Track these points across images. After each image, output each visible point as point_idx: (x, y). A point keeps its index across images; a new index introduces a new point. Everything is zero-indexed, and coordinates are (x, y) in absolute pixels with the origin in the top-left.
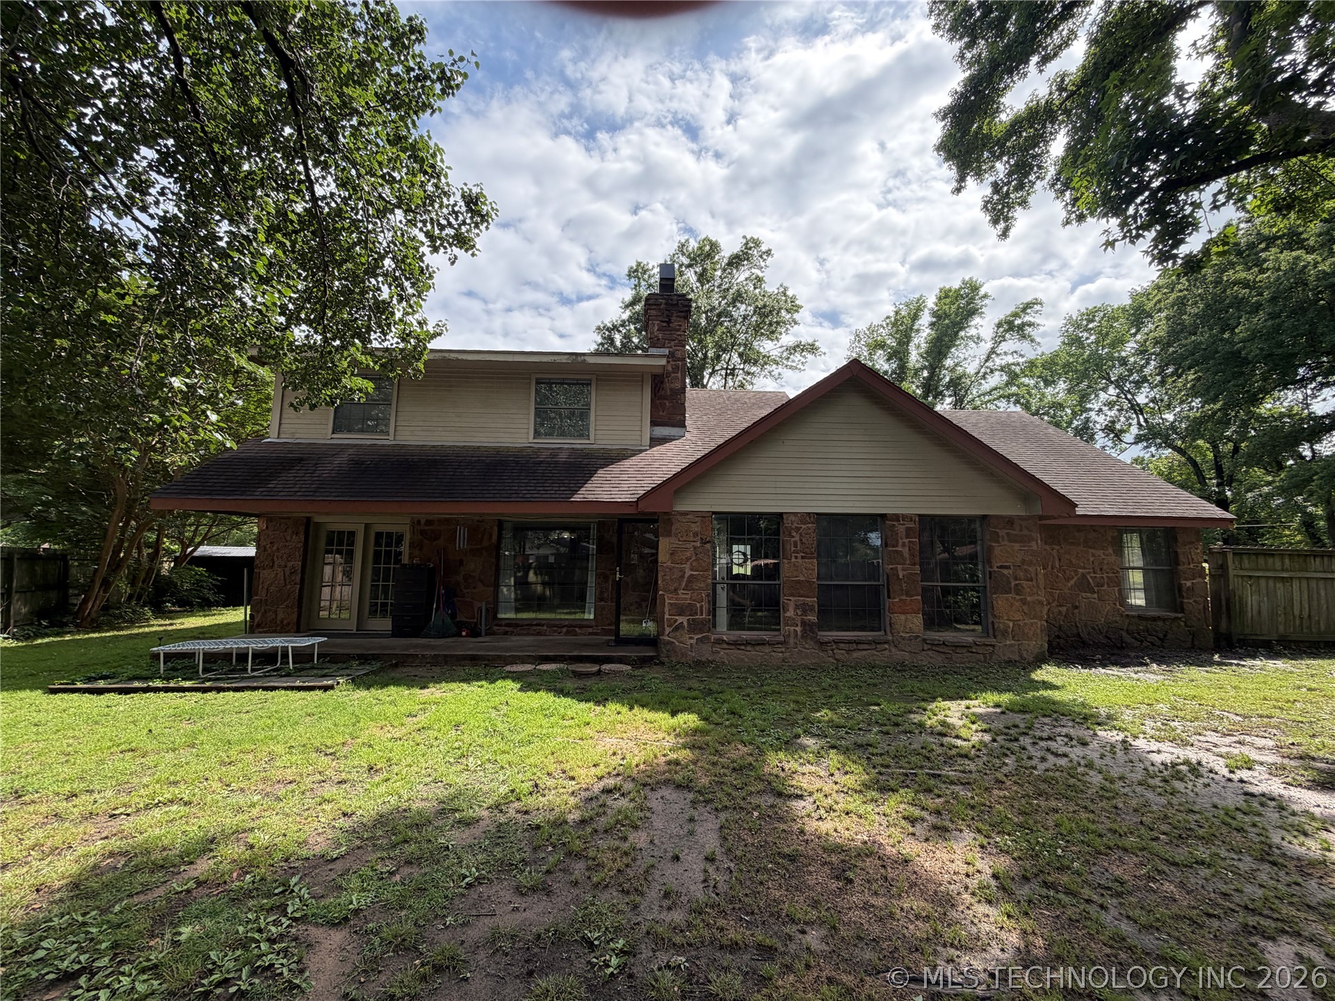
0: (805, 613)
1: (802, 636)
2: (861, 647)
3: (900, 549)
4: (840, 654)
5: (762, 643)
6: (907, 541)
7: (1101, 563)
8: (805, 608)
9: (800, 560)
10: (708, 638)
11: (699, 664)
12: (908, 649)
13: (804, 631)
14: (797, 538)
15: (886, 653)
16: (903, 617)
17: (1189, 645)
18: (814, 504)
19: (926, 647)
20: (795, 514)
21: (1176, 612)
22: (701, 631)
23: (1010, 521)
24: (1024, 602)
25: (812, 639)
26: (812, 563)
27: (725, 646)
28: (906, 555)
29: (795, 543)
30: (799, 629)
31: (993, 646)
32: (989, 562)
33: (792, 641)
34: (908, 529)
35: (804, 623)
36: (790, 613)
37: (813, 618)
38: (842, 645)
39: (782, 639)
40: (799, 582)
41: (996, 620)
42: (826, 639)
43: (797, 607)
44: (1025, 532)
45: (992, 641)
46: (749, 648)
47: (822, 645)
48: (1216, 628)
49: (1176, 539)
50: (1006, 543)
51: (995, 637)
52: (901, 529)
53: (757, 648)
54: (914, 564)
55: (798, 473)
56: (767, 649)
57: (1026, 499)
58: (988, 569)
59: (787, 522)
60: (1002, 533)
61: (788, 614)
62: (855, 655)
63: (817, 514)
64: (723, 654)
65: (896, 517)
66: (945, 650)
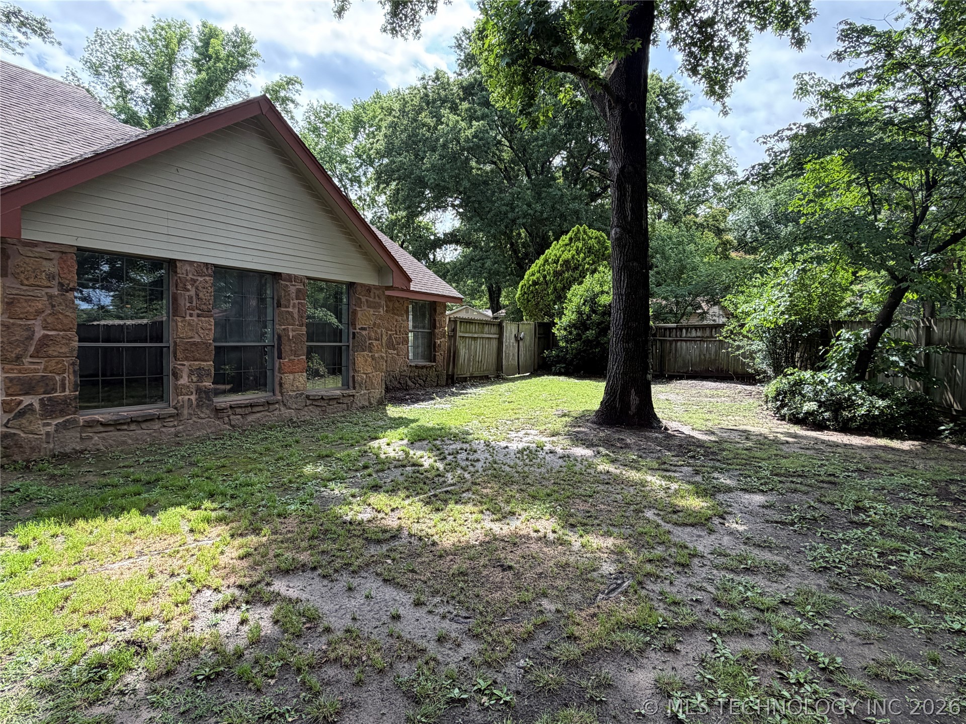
0: (200, 378)
1: (198, 406)
2: (256, 409)
3: (290, 310)
4: (236, 419)
5: (149, 419)
6: (296, 302)
7: (400, 327)
8: (200, 373)
9: (195, 318)
10: (75, 421)
11: (62, 457)
12: (294, 406)
13: (199, 399)
14: (192, 293)
15: (276, 413)
16: (291, 377)
17: (435, 384)
18: (212, 253)
19: (309, 402)
20: (191, 263)
21: (431, 361)
22: (63, 413)
23: (368, 289)
24: (373, 358)
25: (208, 407)
26: (209, 323)
27: (101, 429)
28: (296, 316)
29: (191, 298)
30: (193, 397)
31: (353, 396)
32: (354, 325)
33: (186, 412)
34: (299, 291)
35: (199, 390)
36: (184, 380)
37: (208, 384)
38: (238, 411)
39: (172, 411)
40: (194, 344)
41: (356, 374)
42: (223, 405)
43: (191, 373)
44: (377, 300)
45: (351, 392)
46: (133, 427)
47: (218, 411)
48: (447, 371)
49: (435, 310)
50: (365, 308)
51: (354, 388)
52: (293, 290)
53: (144, 426)
54: (302, 325)
55: (195, 213)
56: (157, 425)
57: (380, 271)
58: (351, 330)
59: (181, 270)
60: (364, 299)
61: (181, 382)
62: (250, 418)
63: (216, 266)
64: (96, 440)
65: (290, 278)
66: (322, 403)
